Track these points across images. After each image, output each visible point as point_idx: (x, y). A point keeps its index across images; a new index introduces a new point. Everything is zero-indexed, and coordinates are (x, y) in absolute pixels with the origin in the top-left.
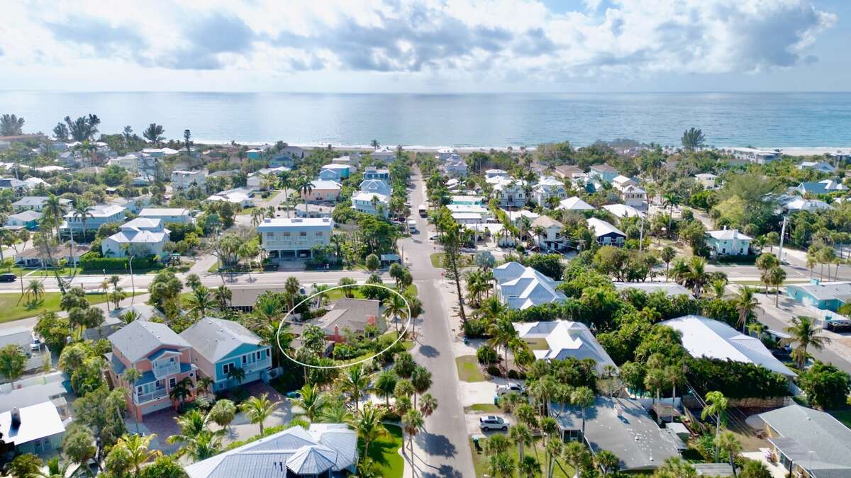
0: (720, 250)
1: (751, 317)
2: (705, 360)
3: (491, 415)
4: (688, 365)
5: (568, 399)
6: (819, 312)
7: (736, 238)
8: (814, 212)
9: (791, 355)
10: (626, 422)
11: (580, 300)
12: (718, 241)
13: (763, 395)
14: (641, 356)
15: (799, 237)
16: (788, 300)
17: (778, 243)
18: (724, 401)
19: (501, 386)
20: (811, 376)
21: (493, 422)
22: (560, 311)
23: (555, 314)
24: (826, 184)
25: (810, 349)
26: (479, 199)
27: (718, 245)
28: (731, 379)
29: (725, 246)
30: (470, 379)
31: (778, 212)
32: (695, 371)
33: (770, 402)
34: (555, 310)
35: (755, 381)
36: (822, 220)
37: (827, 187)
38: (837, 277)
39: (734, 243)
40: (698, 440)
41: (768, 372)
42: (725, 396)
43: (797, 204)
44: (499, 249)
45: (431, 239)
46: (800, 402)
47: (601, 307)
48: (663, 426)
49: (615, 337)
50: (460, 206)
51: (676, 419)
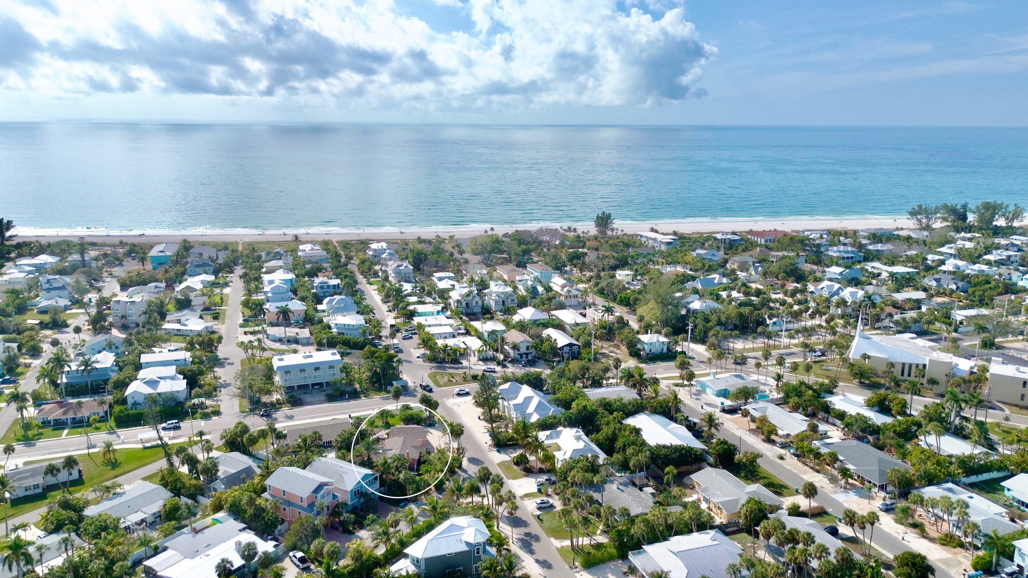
0: (648, 351)
1: (678, 410)
2: (659, 447)
3: (542, 499)
4: (648, 450)
5: (592, 482)
6: (716, 398)
7: (658, 341)
8: (708, 312)
9: (703, 434)
10: (622, 491)
11: (571, 411)
12: (646, 344)
13: (691, 464)
14: (620, 448)
15: (700, 334)
16: (697, 390)
17: (686, 340)
18: (675, 471)
19: (538, 480)
20: (715, 448)
21: (544, 503)
22: (560, 420)
23: (557, 423)
24: (715, 278)
25: (713, 430)
26: (439, 308)
27: (646, 347)
28: (673, 456)
29: (651, 347)
30: (515, 478)
31: (683, 312)
32: (654, 454)
33: (695, 467)
34: (556, 420)
35: (686, 455)
36: (714, 318)
37: (716, 281)
38: (727, 367)
39: (657, 344)
40: (661, 495)
41: (692, 449)
42: (675, 468)
43: (696, 305)
44: (481, 363)
45: (418, 357)
46: (711, 465)
47: (586, 415)
48: (641, 489)
49: (601, 436)
50: (429, 318)
51: (647, 486)
